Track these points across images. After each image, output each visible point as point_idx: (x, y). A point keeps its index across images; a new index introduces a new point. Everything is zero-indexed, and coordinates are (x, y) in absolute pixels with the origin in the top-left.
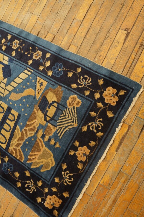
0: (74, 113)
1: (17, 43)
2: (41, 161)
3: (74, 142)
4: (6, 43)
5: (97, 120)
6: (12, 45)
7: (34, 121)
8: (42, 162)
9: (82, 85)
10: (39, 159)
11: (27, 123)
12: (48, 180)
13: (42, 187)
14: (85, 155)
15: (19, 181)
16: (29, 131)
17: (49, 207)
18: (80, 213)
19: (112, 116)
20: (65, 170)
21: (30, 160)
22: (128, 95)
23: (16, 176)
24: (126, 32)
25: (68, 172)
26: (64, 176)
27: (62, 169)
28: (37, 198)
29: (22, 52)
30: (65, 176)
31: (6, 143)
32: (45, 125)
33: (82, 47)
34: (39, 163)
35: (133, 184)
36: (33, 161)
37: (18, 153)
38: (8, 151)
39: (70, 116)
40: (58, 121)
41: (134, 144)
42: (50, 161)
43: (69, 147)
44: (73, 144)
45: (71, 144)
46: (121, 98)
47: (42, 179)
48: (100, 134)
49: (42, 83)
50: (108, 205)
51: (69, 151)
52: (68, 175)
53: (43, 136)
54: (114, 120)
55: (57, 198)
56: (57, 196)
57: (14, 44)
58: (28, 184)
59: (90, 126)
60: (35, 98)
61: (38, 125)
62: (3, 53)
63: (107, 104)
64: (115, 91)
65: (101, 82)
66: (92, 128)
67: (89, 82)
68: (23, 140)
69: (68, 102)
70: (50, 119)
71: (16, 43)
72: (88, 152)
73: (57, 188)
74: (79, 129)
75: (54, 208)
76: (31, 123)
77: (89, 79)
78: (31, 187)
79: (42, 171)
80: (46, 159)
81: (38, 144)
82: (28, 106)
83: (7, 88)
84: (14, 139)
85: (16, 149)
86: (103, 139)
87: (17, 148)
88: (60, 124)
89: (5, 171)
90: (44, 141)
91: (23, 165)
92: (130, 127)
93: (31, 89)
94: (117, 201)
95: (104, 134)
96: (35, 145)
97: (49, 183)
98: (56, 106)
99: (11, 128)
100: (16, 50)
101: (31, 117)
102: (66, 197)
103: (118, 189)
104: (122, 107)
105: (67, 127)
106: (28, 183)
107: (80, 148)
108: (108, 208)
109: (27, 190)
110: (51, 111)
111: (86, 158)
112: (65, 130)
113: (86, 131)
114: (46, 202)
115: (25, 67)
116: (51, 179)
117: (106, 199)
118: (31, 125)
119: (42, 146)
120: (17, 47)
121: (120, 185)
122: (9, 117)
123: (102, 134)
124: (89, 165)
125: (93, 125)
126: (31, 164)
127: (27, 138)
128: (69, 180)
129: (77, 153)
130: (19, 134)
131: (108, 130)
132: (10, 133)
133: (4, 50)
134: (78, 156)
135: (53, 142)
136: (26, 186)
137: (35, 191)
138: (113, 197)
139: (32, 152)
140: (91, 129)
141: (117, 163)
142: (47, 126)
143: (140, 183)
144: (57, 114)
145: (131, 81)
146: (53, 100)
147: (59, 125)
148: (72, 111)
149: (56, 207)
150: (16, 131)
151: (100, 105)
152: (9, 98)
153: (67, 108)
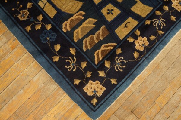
1: (21, 16)
4: (36, 22)
6: (28, 17)
29: (18, 2)
57: (26, 16)
62: (43, 12)
71: (23, 17)
100: (25, 7)
120: (23, 11)
133: (41, 15)
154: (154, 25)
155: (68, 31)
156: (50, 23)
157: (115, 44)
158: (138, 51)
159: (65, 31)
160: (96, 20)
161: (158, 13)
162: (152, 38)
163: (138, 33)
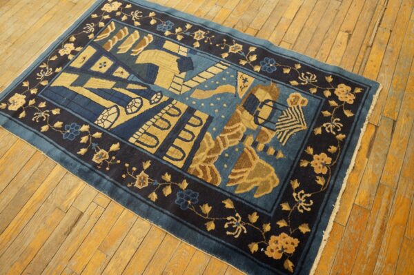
0: (299, 114)
2: (253, 180)
3: (306, 148)
4: (183, 33)
5: (333, 120)
6: (194, 35)
7: (237, 125)
8: (256, 182)
9: (304, 82)
10: (249, 178)
11: (225, 127)
12: (269, 210)
13: (260, 223)
14: (324, 165)
15: (210, 220)
16: (229, 139)
17: (276, 256)
18: (331, 258)
19: (352, 115)
20: (297, 190)
21: (233, 181)
22: (366, 93)
23: (203, 212)
24: (347, 34)
25: (303, 192)
26: (296, 200)
27: (292, 189)
28: (250, 246)
29: (211, 44)
30: (298, 199)
31: (185, 159)
32: (257, 129)
33: (298, 44)
34: (250, 184)
35: (402, 199)
36: (240, 182)
37: (209, 173)
38: (188, 171)
39: (294, 117)
40: (277, 124)
41: (387, 148)
42: (270, 179)
43: (299, 156)
44: (304, 151)
45: (301, 152)
46: (359, 96)
47: (258, 210)
48: (341, 137)
49: (246, 79)
50: (375, 236)
51: (299, 162)
52: (303, 197)
53: (255, 145)
54: (356, 119)
55: (289, 237)
56: (289, 234)
57: (196, 35)
58: (231, 223)
59: (325, 128)
60: (236, 95)
61: (245, 130)
62: (178, 42)
63: (342, 102)
64: (349, 89)
65: (330, 79)
66: (329, 129)
67: (314, 79)
68: (217, 152)
69: (288, 101)
70: (263, 121)
71: (200, 33)
72: (328, 160)
73: (287, 221)
74: (310, 133)
75: (285, 256)
76: (232, 127)
77: (313, 77)
78: (236, 227)
79: (256, 196)
80: (262, 177)
81: (247, 155)
82: (225, 105)
83: (185, 83)
84: (201, 152)
85: (205, 167)
86: (347, 142)
87: (207, 166)
88: (281, 126)
89: (181, 205)
90: (256, 151)
91: (219, 190)
92: (377, 127)
93: (228, 85)
94: (386, 226)
95: (347, 136)
96: (241, 158)
97: (271, 215)
98: (272, 105)
99: (194, 136)
100: (201, 42)
101: (231, 119)
102: (304, 232)
103: (383, 210)
104: (361, 105)
105: (291, 130)
106: (229, 221)
107: (316, 156)
108: (377, 241)
109: (228, 233)
110: (265, 112)
111: (327, 170)
112: (289, 135)
113: (320, 133)
114: (268, 248)
115: (218, 61)
116: (275, 208)
117: (369, 227)
118: (233, 130)
119: (254, 159)
120: (202, 38)
121: (384, 203)
122: (190, 121)
123: (344, 136)
124: (333, 177)
125: (329, 126)
126: (235, 187)
127: (226, 148)
128: (306, 205)
129: (312, 163)
130: (210, 144)
131: (351, 131)
132: (192, 143)
133: (180, 40)
134: (315, 167)
135: (271, 151)
136: (226, 226)
137: (245, 232)
138: (379, 222)
139: (236, 169)
140: (328, 131)
141: (373, 172)
142: (260, 130)
143: (411, 196)
144: (275, 114)
145: (365, 79)
146: (266, 98)
147: (279, 129)
148: (296, 111)
149: (288, 254)
150: (204, 139)
151: (333, 103)
152: (191, 96)
153: (287, 107)
154: (51, 69)
155: (146, 36)
156: (167, 36)
157: (95, 40)
158: (71, 42)
159: (149, 35)
160: (118, 53)
161: (44, 83)
162: (54, 58)
163: (70, 57)
